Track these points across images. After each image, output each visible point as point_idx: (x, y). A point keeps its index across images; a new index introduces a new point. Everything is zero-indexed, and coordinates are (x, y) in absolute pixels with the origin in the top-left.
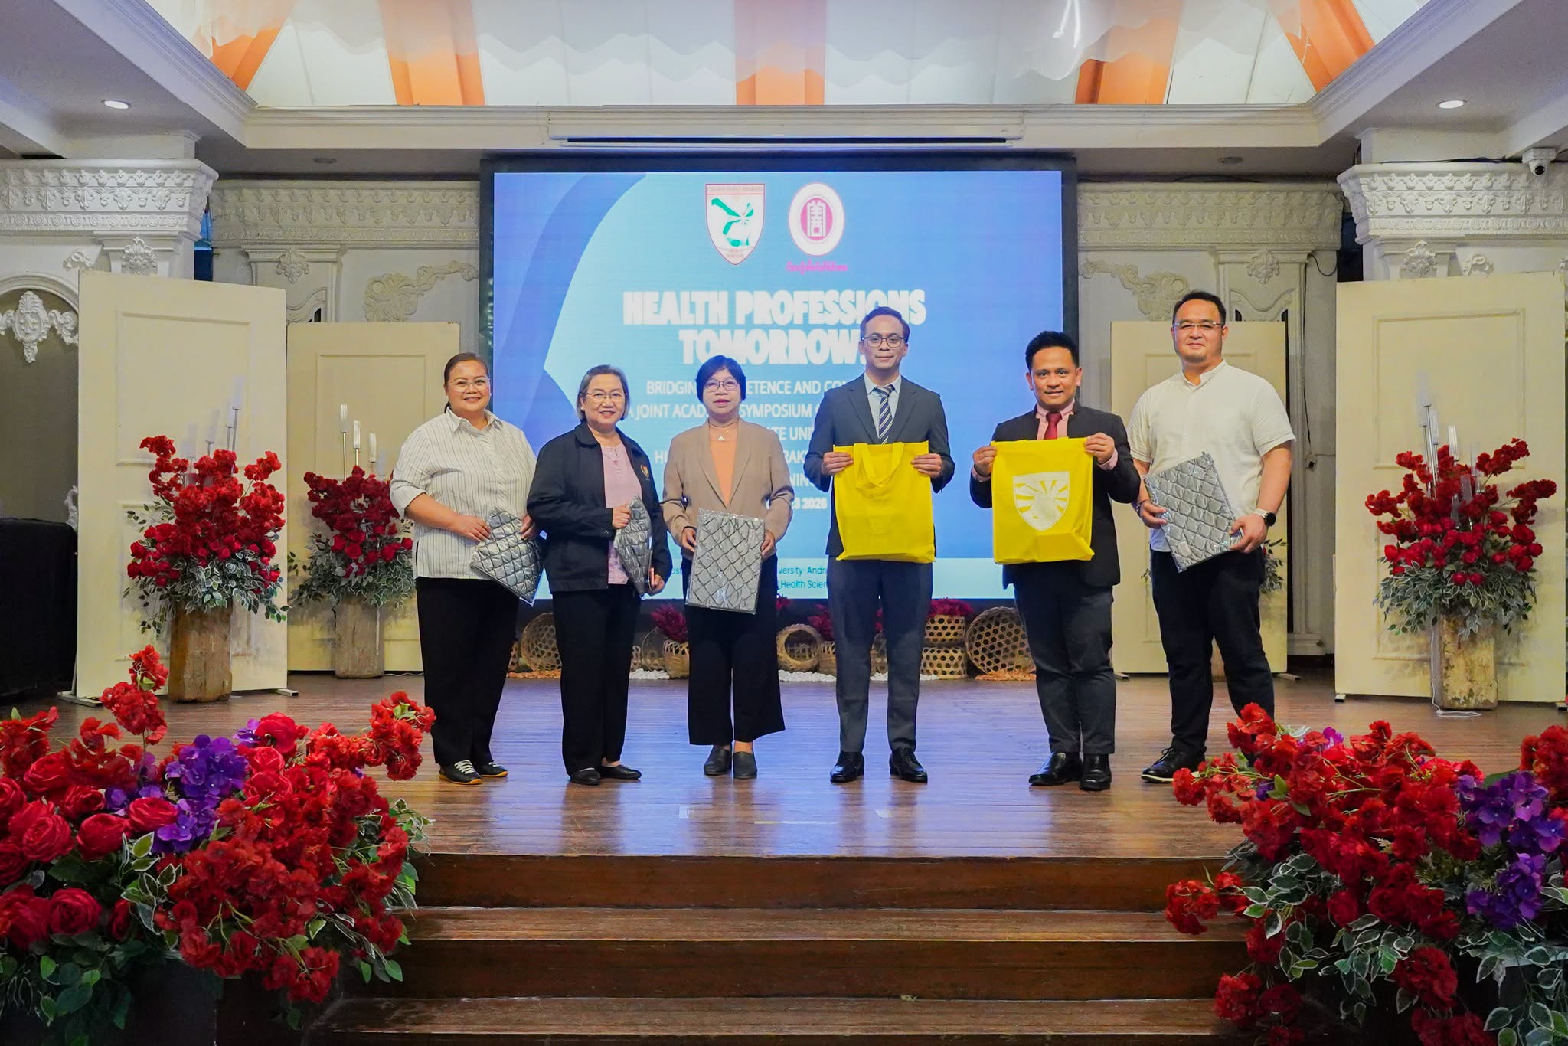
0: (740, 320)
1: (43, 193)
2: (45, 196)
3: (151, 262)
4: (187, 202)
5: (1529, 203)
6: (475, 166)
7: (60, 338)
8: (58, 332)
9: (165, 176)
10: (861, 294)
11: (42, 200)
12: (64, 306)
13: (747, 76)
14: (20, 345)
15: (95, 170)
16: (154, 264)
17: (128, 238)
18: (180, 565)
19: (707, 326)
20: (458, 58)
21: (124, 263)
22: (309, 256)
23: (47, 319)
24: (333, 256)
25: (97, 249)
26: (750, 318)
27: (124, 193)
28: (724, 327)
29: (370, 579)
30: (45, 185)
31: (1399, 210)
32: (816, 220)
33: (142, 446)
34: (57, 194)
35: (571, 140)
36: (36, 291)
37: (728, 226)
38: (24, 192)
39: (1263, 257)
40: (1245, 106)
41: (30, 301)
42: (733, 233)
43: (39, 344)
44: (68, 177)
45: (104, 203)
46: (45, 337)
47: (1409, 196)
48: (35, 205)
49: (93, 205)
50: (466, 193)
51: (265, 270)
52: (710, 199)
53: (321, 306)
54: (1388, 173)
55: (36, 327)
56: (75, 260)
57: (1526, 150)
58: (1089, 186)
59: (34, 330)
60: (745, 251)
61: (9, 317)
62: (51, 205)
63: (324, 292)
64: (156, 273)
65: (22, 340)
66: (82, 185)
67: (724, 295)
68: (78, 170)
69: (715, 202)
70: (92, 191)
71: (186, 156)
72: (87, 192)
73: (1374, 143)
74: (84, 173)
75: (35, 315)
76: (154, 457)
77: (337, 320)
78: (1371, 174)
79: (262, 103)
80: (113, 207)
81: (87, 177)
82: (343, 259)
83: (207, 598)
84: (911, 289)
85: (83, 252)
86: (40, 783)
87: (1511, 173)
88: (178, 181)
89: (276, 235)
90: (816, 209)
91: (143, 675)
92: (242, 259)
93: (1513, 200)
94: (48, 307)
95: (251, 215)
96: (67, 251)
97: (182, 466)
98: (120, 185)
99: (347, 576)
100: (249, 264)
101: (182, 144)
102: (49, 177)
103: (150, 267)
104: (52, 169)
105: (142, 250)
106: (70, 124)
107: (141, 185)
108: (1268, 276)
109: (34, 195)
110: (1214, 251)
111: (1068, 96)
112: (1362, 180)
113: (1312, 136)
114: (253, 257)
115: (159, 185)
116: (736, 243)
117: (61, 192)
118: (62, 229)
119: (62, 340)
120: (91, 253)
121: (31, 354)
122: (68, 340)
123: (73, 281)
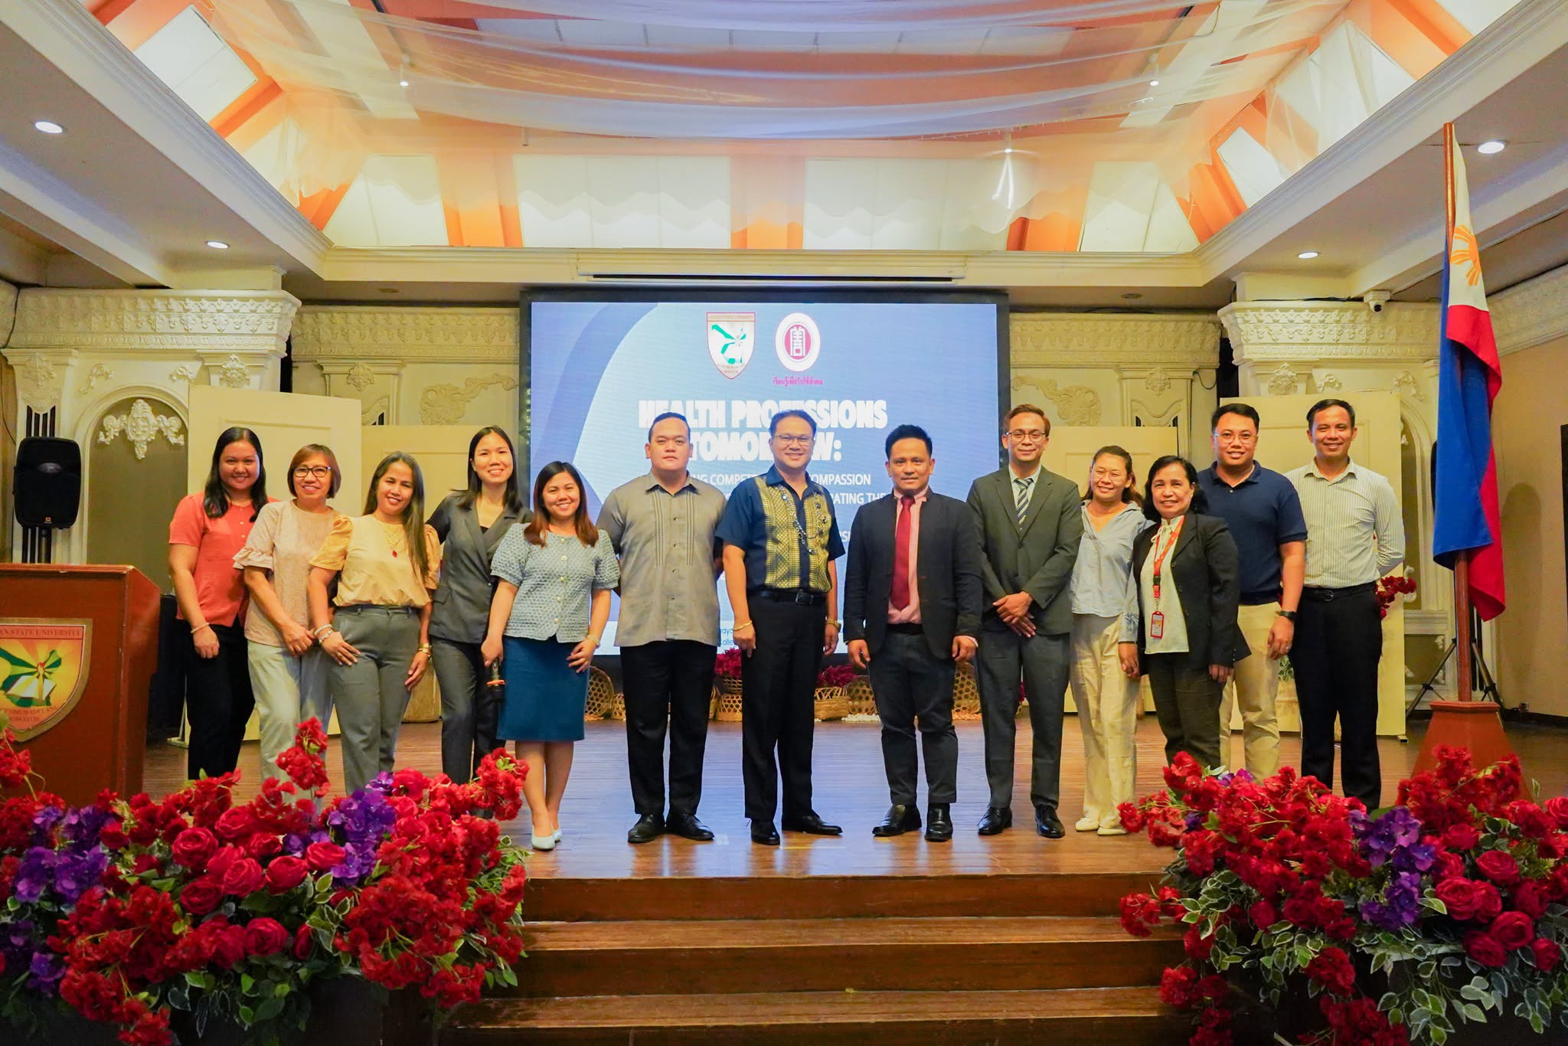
0: (736, 424)
1: (153, 317)
2: (155, 320)
3: (245, 375)
4: (275, 327)
5: (1369, 333)
6: (515, 296)
7: (166, 438)
8: (165, 434)
9: (257, 304)
10: (834, 403)
11: (152, 323)
12: (170, 412)
13: (741, 229)
14: (131, 445)
15: (198, 299)
16: (247, 377)
17: (224, 355)
19: (708, 429)
20: (501, 208)
21: (222, 376)
22: (374, 369)
23: (156, 423)
24: (394, 370)
25: (198, 365)
26: (743, 422)
27: (222, 317)
28: (722, 430)
30: (154, 310)
31: (1267, 339)
32: (798, 343)
34: (165, 318)
35: (596, 276)
36: (146, 400)
37: (726, 346)
38: (136, 316)
39: (1158, 375)
40: (1142, 253)
41: (141, 409)
42: (730, 354)
43: (148, 443)
44: (174, 305)
45: (205, 326)
46: (153, 438)
47: (1275, 328)
48: (146, 327)
49: (195, 328)
50: (506, 318)
51: (338, 381)
52: (710, 325)
53: (384, 411)
54: (1258, 309)
55: (146, 429)
56: (180, 373)
57: (1368, 292)
58: (1018, 316)
59: (144, 431)
60: (738, 367)
61: (121, 421)
62: (159, 327)
63: (386, 399)
64: (249, 384)
65: (133, 441)
66: (186, 311)
67: (722, 404)
68: (183, 298)
69: (713, 327)
70: (194, 316)
71: (274, 288)
72: (190, 317)
73: (1246, 286)
74: (188, 301)
75: (146, 419)
77: (397, 423)
78: (1244, 309)
79: (338, 242)
80: (212, 329)
81: (191, 304)
82: (403, 372)
84: (875, 400)
85: (187, 366)
86: (230, 832)
87: (1355, 310)
88: (269, 308)
89: (346, 352)
90: (798, 333)
91: (309, 742)
92: (318, 371)
93: (1357, 331)
94: (156, 413)
95: (325, 335)
96: (172, 366)
98: (219, 311)
100: (324, 375)
101: (272, 277)
102: (159, 304)
103: (244, 379)
104: (161, 298)
105: (238, 366)
106: (177, 261)
107: (236, 311)
108: (1162, 389)
109: (145, 319)
110: (1118, 368)
111: (1001, 244)
112: (1237, 314)
113: (1196, 277)
114: (326, 369)
115: (252, 311)
116: (732, 361)
117: (168, 317)
118: (169, 347)
119: (168, 441)
120: (193, 368)
121: (141, 452)
122: (173, 440)
123: (178, 391)
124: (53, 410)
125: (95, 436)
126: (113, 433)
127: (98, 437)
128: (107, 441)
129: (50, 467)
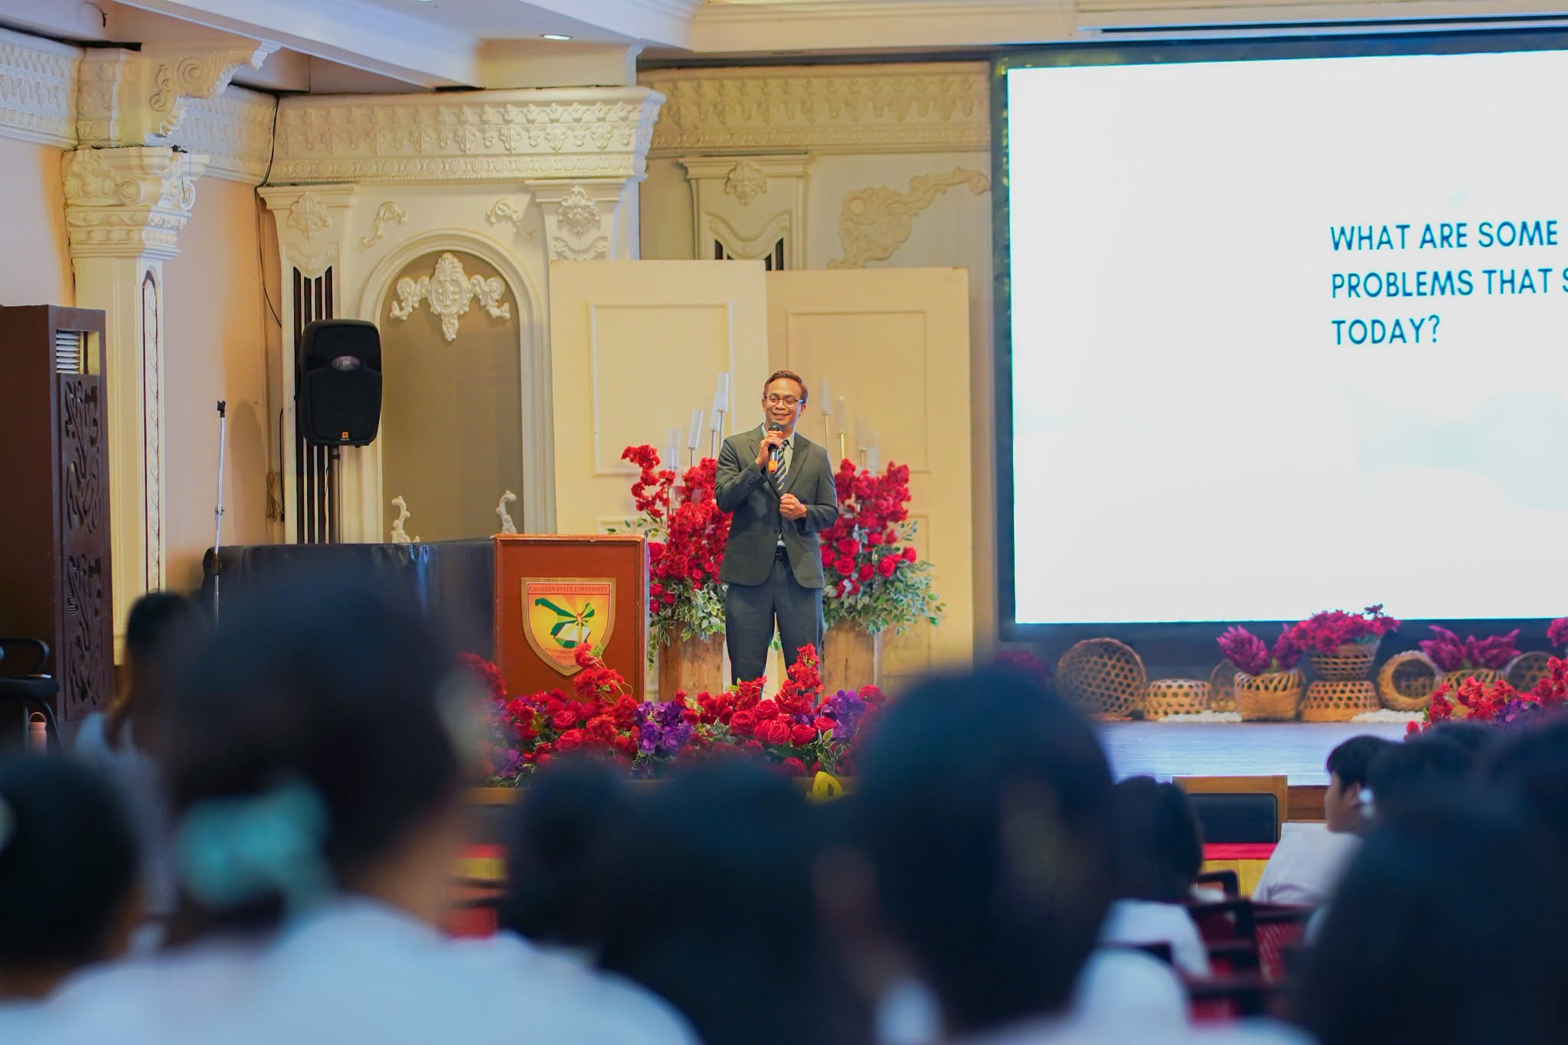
1: (460, 133)
2: (464, 137)
3: (593, 215)
4: (633, 141)
7: (484, 309)
8: (483, 303)
9: (606, 108)
11: (459, 141)
12: (488, 270)
14: (438, 319)
15: (524, 104)
16: (597, 218)
17: (562, 187)
18: (675, 589)
21: (561, 218)
22: (766, 170)
23: (470, 286)
25: (527, 198)
27: (557, 129)
29: (866, 600)
30: (463, 123)
33: (624, 456)
34: (478, 134)
35: (1107, 31)
36: (454, 253)
38: (438, 131)
41: (450, 266)
43: (460, 317)
44: (491, 114)
45: (534, 143)
46: (467, 309)
48: (452, 147)
49: (520, 145)
50: (972, 78)
51: (709, 188)
53: (783, 237)
55: (457, 297)
56: (500, 213)
59: (455, 300)
61: (422, 285)
62: (471, 147)
63: (786, 217)
64: (599, 227)
65: (440, 314)
66: (507, 122)
68: (504, 105)
70: (518, 129)
71: (627, 82)
72: (514, 130)
74: (510, 108)
75: (456, 282)
76: (637, 469)
77: (804, 264)
80: (544, 147)
81: (513, 112)
82: (811, 171)
83: (705, 624)
85: (509, 202)
88: (623, 114)
89: (722, 140)
92: (681, 177)
94: (469, 273)
95: (690, 115)
96: (486, 203)
97: (669, 478)
98: (553, 121)
99: (839, 596)
100: (688, 181)
102: (469, 114)
103: (592, 220)
104: (472, 105)
105: (583, 202)
106: (493, 51)
107: (578, 120)
109: (450, 136)
114: (693, 172)
115: (600, 120)
117: (483, 131)
118: (484, 175)
119: (488, 313)
120: (517, 204)
121: (451, 331)
122: (495, 312)
123: (501, 240)
124: (329, 271)
125: (387, 308)
126: (411, 302)
127: (390, 310)
128: (404, 315)
129: (346, 362)
